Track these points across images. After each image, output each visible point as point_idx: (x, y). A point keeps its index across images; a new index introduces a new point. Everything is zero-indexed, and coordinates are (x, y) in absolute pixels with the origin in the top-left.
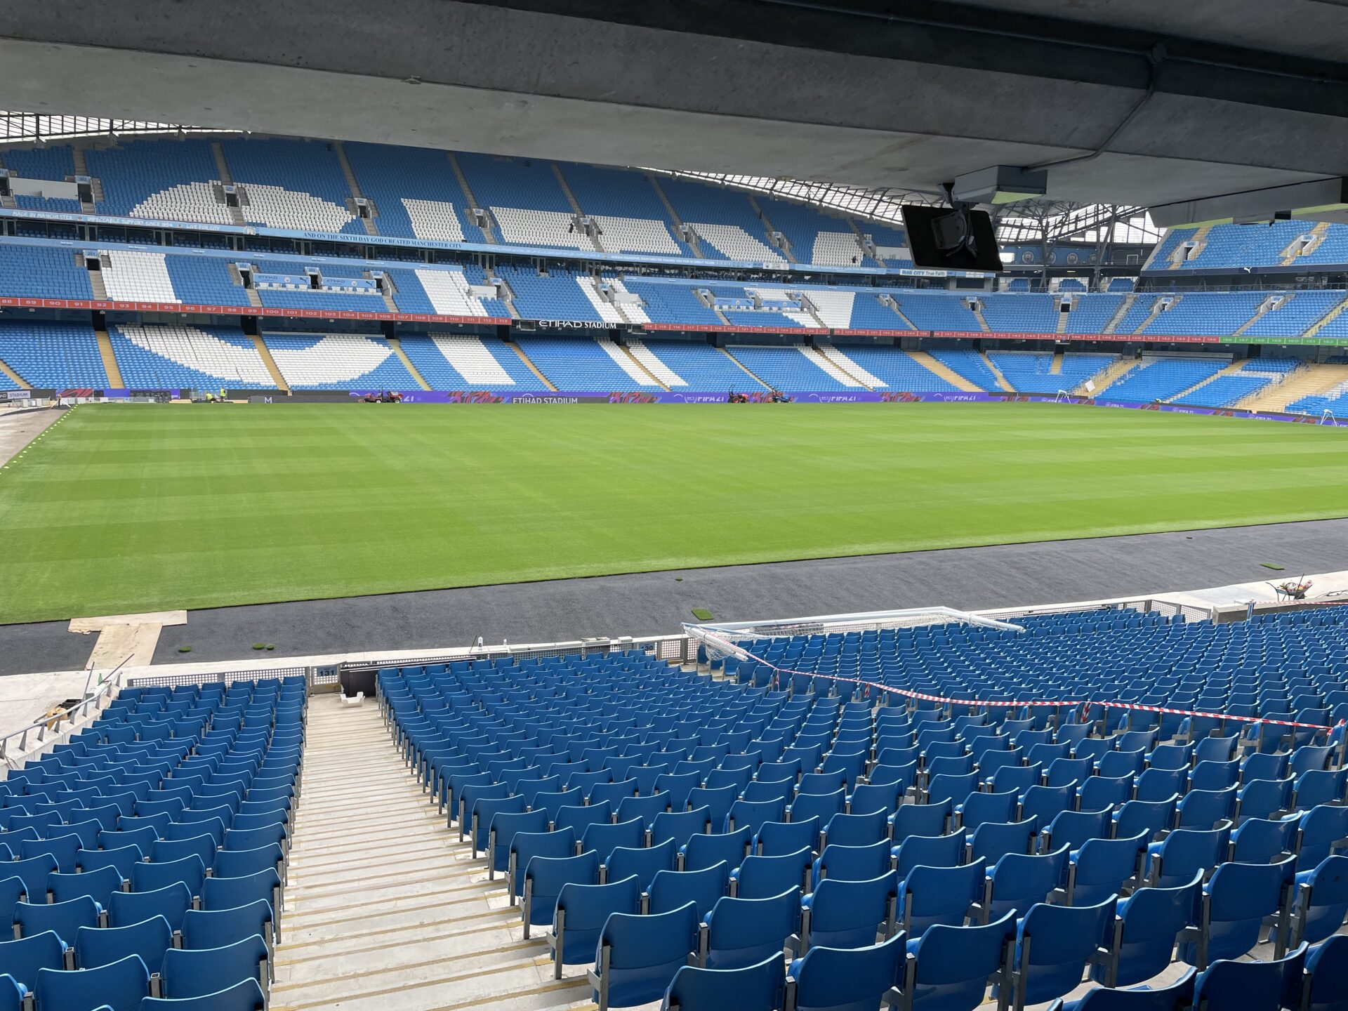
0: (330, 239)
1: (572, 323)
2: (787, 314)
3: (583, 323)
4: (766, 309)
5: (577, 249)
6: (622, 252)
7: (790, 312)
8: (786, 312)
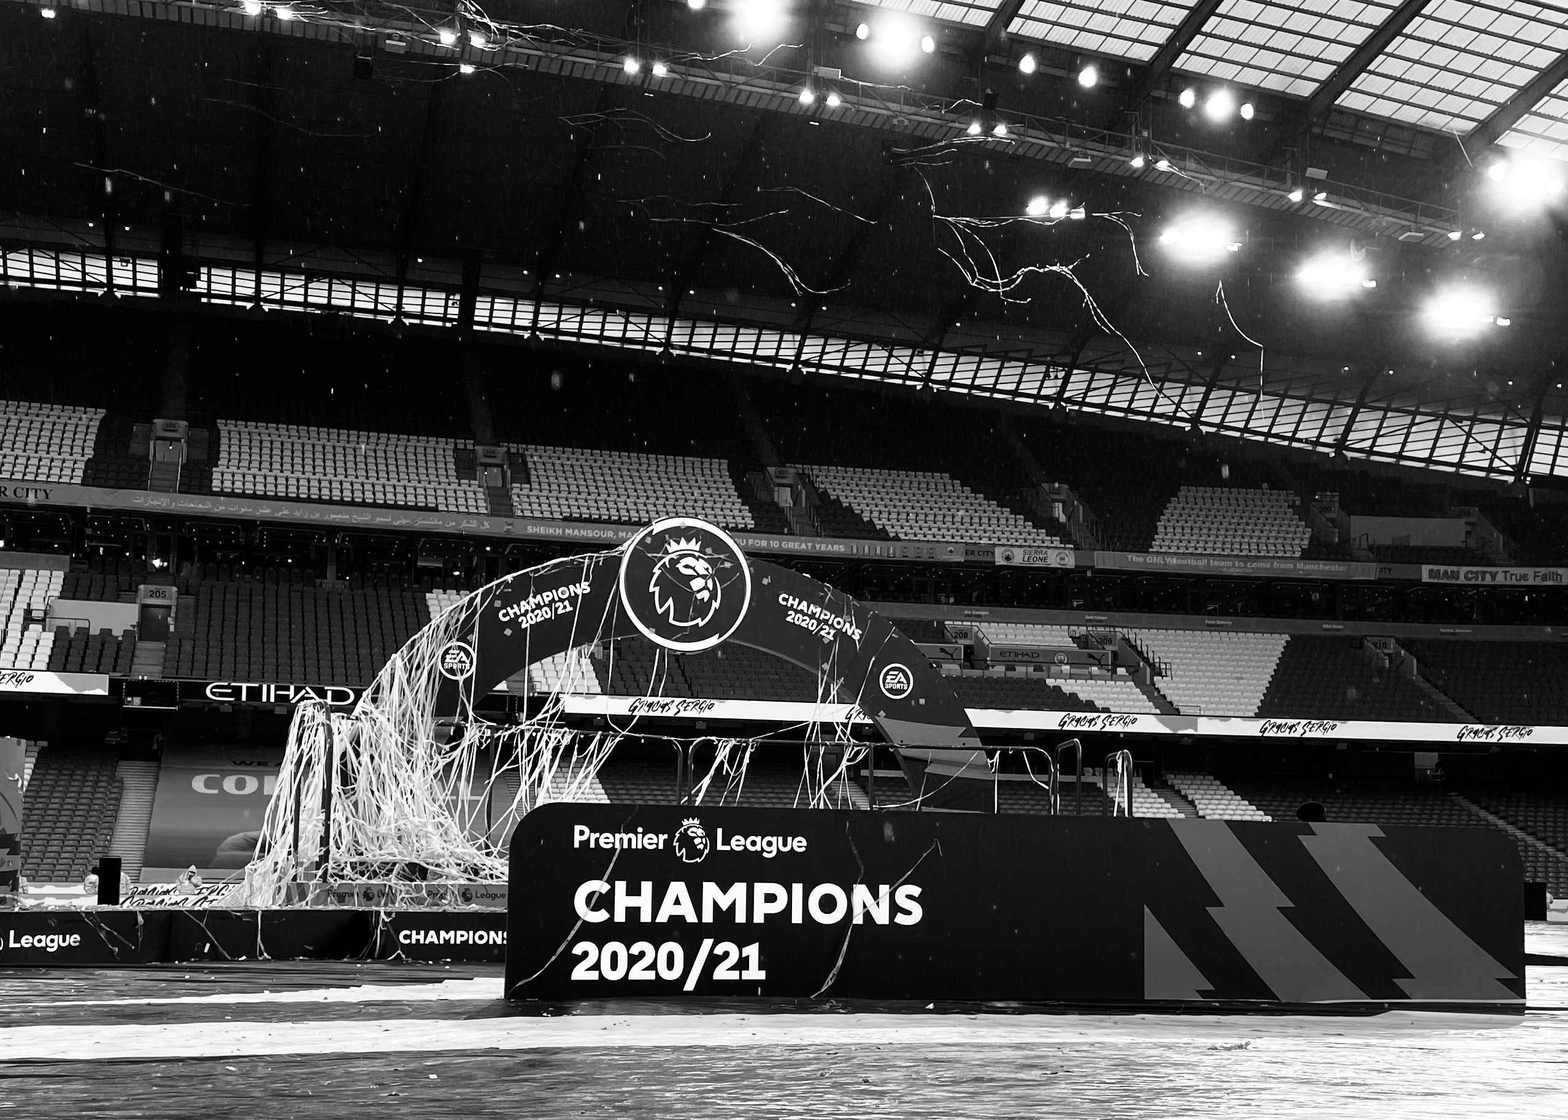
1: (320, 691)
2: (1060, 682)
4: (999, 671)
7: (1071, 676)
8: (1060, 675)
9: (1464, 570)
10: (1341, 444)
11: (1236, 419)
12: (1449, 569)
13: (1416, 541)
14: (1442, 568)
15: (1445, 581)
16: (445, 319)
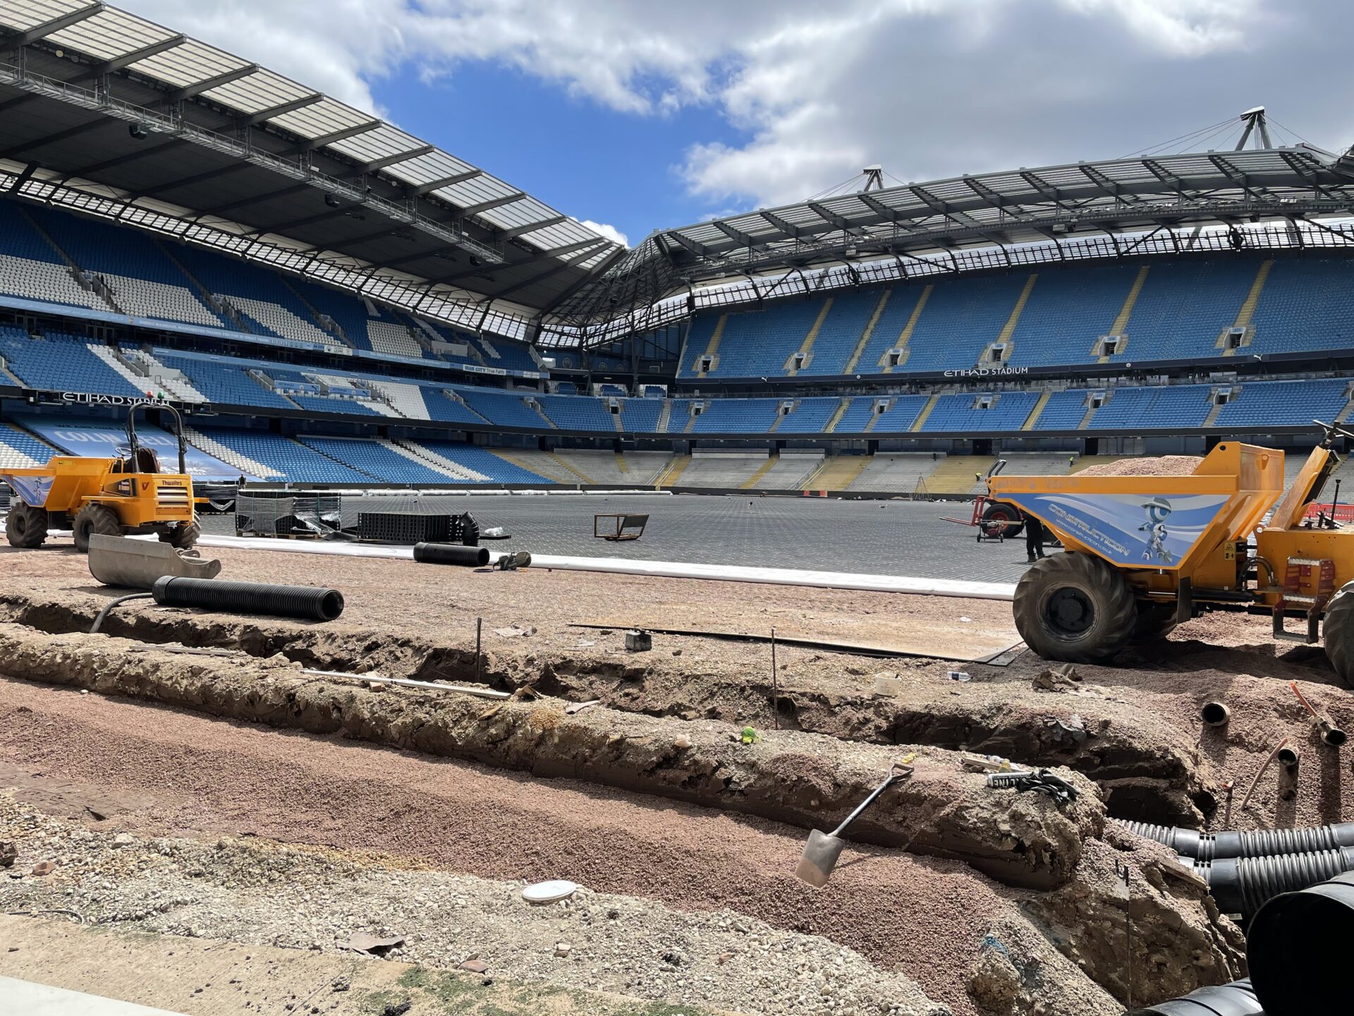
2: (361, 403)
4: (336, 396)
5: (89, 308)
6: (151, 318)
7: (363, 401)
8: (360, 400)
10: (415, 308)
11: (376, 291)
13: (454, 353)
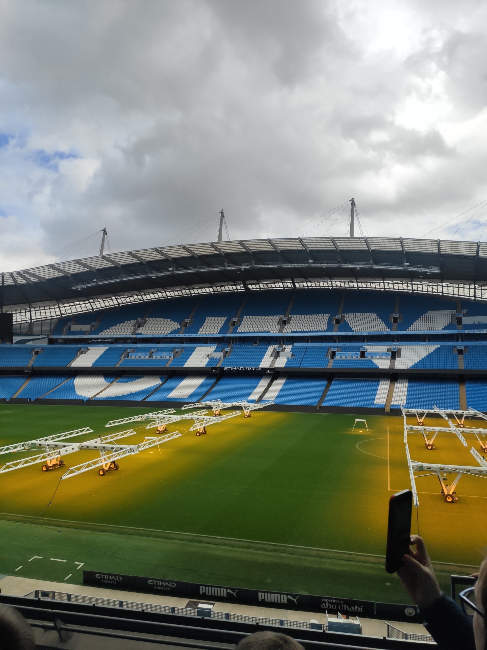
0: (162, 337)
1: (240, 368)
2: (374, 360)
3: (245, 368)
5: (269, 332)
6: (292, 332)
7: (378, 359)
9: (476, 330)
10: (475, 296)
12: (473, 330)
14: (471, 330)
15: (472, 333)
16: (292, 287)
